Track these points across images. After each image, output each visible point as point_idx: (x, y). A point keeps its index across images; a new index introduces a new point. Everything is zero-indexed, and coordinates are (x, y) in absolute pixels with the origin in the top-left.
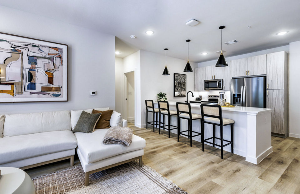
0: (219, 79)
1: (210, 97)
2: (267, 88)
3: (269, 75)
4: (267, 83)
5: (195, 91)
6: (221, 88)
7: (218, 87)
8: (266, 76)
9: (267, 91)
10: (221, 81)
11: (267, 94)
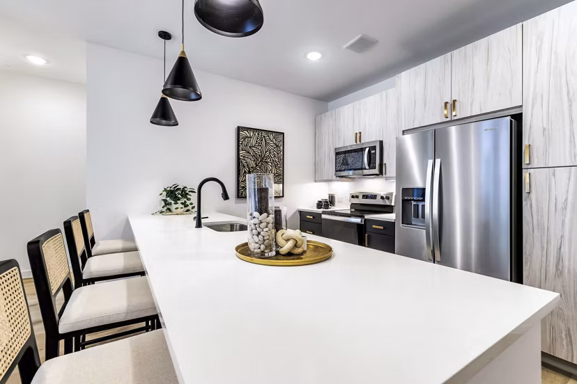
0: (369, 143)
1: (353, 197)
2: (526, 160)
3: (533, 107)
4: (525, 142)
5: (315, 181)
6: (376, 171)
7: (367, 167)
8: (521, 115)
9: (525, 175)
10: (374, 148)
11: (526, 189)
